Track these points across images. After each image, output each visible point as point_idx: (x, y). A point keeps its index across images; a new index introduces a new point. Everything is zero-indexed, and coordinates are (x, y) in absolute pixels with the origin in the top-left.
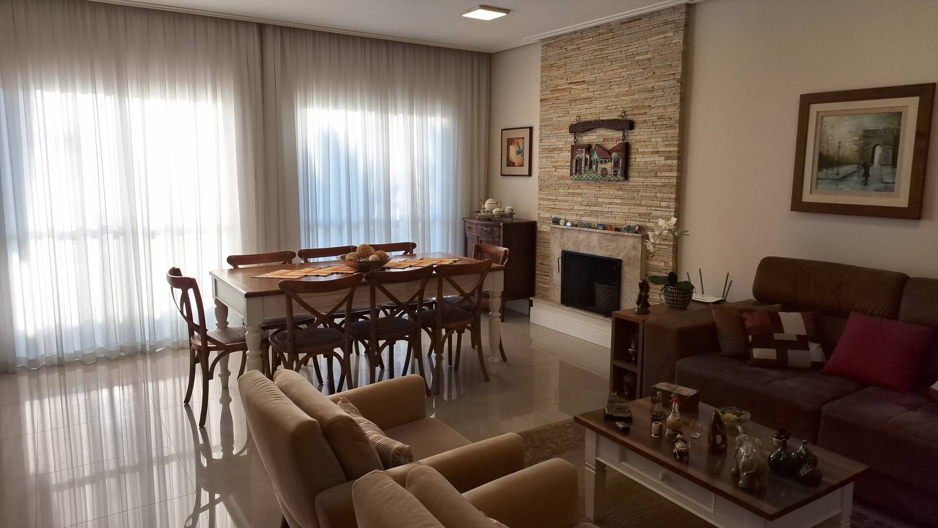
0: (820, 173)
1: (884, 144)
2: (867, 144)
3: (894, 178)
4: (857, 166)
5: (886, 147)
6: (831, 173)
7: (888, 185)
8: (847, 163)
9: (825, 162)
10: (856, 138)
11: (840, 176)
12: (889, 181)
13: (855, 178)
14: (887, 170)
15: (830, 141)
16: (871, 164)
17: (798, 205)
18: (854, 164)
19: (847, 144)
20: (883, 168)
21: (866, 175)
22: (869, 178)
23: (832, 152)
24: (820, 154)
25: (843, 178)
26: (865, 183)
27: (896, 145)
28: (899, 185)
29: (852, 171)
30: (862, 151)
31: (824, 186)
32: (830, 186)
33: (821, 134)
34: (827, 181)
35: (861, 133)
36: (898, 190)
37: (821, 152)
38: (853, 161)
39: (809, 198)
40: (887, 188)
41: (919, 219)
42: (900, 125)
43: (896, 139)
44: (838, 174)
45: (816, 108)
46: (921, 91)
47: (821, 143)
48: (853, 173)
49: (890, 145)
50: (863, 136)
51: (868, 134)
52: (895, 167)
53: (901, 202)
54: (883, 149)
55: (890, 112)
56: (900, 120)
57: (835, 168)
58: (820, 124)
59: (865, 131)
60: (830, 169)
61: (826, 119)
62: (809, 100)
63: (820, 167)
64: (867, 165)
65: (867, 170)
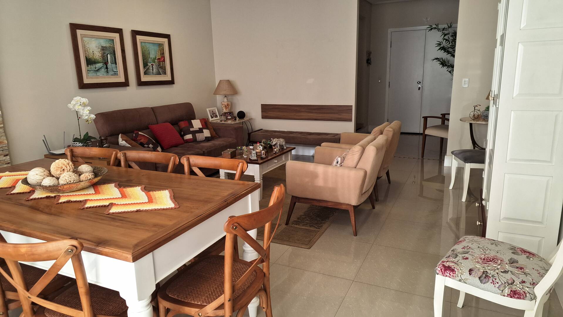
0: (88, 68)
1: (111, 54)
2: (104, 53)
3: (117, 69)
4: (102, 64)
5: (112, 55)
6: (93, 67)
7: (115, 72)
8: (98, 62)
9: (90, 62)
10: (99, 50)
11: (97, 69)
12: (115, 70)
13: (103, 70)
14: (114, 65)
15: (89, 51)
16: (107, 63)
17: (83, 86)
18: (101, 63)
19: (96, 53)
20: (112, 64)
21: (107, 68)
22: (108, 69)
23: (91, 57)
24: (86, 58)
25: (98, 70)
26: (107, 72)
27: (115, 54)
28: (120, 72)
29: (101, 66)
30: (103, 56)
31: (91, 74)
32: (93, 74)
33: (84, 46)
34: (91, 71)
35: (100, 47)
36: (120, 74)
37: (86, 57)
38: (100, 61)
39: (86, 81)
40: (116, 74)
41: (129, 86)
42: (114, 45)
43: (114, 51)
44: (96, 68)
45: (79, 32)
46: (119, 31)
47: (85, 52)
48: (102, 67)
49: (113, 54)
50: (102, 49)
51: (103, 49)
52: (116, 64)
53: (122, 79)
54: (111, 56)
55: (110, 39)
56: (114, 43)
57: (94, 65)
58: (82, 41)
59: (102, 47)
60: (92, 65)
61: (84, 39)
62: (74, 27)
63: (88, 65)
64: (106, 63)
65: (107, 66)
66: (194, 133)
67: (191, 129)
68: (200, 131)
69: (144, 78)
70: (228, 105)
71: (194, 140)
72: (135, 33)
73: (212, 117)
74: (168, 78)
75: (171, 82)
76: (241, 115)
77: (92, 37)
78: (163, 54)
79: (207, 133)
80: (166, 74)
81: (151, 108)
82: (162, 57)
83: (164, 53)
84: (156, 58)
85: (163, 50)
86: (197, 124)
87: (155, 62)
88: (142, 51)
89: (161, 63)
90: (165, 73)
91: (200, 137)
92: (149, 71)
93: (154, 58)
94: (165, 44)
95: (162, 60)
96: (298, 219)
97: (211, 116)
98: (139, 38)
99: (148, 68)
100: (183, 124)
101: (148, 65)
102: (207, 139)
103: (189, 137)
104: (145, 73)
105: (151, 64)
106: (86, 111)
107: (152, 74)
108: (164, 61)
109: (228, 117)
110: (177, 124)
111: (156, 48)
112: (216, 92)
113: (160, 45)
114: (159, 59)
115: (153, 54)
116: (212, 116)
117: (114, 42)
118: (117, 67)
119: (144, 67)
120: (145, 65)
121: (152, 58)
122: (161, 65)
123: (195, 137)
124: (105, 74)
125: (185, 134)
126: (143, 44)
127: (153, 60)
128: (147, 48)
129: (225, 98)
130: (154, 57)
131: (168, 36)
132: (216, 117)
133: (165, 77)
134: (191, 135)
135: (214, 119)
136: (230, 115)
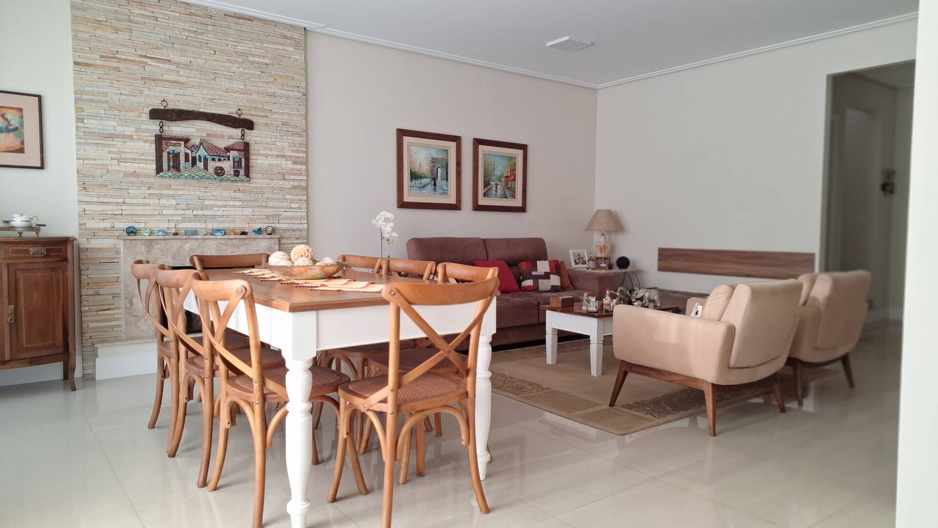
0: (411, 183)
1: (442, 167)
2: (434, 166)
3: (447, 187)
4: (430, 179)
6: (417, 182)
7: (445, 191)
8: (425, 177)
9: (414, 176)
10: (428, 162)
12: (446, 189)
13: (430, 187)
14: (444, 182)
15: (415, 162)
16: (436, 179)
17: (402, 204)
19: (424, 165)
20: (442, 181)
21: (435, 185)
22: (437, 187)
23: (416, 170)
24: (411, 171)
25: (424, 186)
26: (435, 190)
27: (447, 168)
28: (450, 191)
29: (427, 183)
30: (432, 170)
31: (415, 191)
32: (418, 191)
33: (410, 157)
34: (415, 188)
35: (430, 159)
36: (450, 193)
37: (411, 169)
38: (429, 176)
39: (407, 199)
40: (445, 193)
41: (460, 210)
42: (448, 157)
43: (447, 165)
44: (421, 184)
45: (406, 139)
46: (457, 139)
47: (411, 163)
48: (429, 183)
49: (444, 168)
50: (432, 161)
51: (434, 161)
52: (447, 181)
53: (452, 200)
54: (442, 171)
55: (443, 149)
56: (448, 154)
57: (419, 180)
58: (409, 150)
59: (432, 158)
60: (416, 180)
61: (412, 148)
62: (402, 133)
63: (412, 179)
64: (434, 179)
65: (435, 182)
66: (536, 278)
67: (534, 273)
68: (546, 276)
69: (482, 201)
70: (605, 247)
71: (535, 289)
72: (478, 142)
73: (577, 263)
74: (518, 203)
75: (522, 209)
76: (624, 262)
77: (421, 146)
78: (513, 170)
79: (555, 280)
80: (515, 198)
81: (483, 240)
82: (512, 175)
83: (515, 170)
84: (502, 175)
85: (515, 165)
86: (543, 267)
87: (501, 181)
88: (484, 166)
89: (510, 182)
90: (514, 196)
91: (544, 285)
92: (491, 192)
93: (499, 176)
94: (518, 159)
95: (510, 178)
96: (636, 403)
97: (575, 261)
98: (482, 148)
99: (490, 188)
100: (523, 266)
101: (490, 184)
102: (554, 289)
103: (528, 283)
104: (485, 195)
105: (495, 183)
106: (389, 228)
107: (495, 196)
108: (514, 180)
109: (601, 265)
110: (517, 265)
111: (505, 162)
112: (589, 228)
113: (512, 159)
114: (507, 177)
115: (500, 169)
116: (577, 261)
117: (448, 152)
118: (447, 185)
119: (485, 187)
120: (487, 184)
121: (497, 175)
122: (510, 185)
123: (536, 283)
124: (432, 192)
125: (524, 280)
126: (487, 157)
127: (498, 178)
128: (492, 162)
129: (603, 236)
130: (501, 175)
131: (523, 147)
132: (583, 264)
133: (513, 201)
134: (532, 280)
135: (580, 265)
136: (605, 262)
